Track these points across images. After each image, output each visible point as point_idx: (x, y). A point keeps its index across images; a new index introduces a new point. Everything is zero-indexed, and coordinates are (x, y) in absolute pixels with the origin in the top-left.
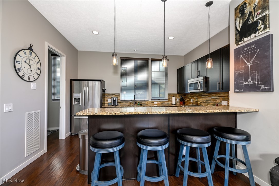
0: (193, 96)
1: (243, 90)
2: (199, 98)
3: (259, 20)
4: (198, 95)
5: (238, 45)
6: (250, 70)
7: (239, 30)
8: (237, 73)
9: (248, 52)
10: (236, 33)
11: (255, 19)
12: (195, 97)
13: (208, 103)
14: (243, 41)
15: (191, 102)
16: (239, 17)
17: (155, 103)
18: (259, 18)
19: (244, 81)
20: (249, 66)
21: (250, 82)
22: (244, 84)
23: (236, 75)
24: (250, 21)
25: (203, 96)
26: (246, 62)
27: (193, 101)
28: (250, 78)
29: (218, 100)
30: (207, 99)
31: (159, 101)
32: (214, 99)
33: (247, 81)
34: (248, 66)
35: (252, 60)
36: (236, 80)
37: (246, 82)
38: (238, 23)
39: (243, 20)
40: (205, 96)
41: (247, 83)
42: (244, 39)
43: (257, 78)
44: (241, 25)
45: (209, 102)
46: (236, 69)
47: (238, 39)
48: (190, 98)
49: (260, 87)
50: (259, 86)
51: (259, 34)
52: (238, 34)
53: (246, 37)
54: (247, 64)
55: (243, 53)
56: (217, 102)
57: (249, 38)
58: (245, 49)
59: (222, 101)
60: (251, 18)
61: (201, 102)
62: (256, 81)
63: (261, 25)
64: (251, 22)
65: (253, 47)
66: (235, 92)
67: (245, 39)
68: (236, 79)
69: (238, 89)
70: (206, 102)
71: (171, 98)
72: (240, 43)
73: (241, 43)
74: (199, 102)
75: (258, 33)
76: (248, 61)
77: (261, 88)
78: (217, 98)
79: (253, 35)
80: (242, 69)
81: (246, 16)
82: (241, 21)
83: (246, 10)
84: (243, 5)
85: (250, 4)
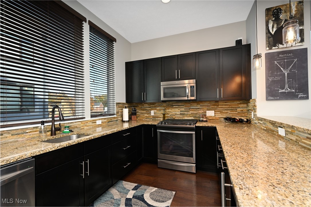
0: (154, 106)
1: (278, 98)
2: (168, 109)
4: (165, 104)
5: (271, 49)
6: (286, 78)
8: (270, 80)
9: (284, 59)
10: (269, 36)
12: (158, 108)
13: (184, 115)
14: (277, 46)
15: (151, 116)
16: (272, 20)
17: (99, 122)
19: (280, 89)
20: (286, 74)
21: (287, 89)
22: (280, 91)
23: (269, 82)
25: (174, 106)
26: (282, 69)
27: (155, 113)
28: (287, 86)
29: (200, 110)
30: (183, 109)
31: (105, 119)
32: (193, 110)
33: (284, 89)
34: (285, 74)
35: (289, 69)
36: (270, 86)
37: (282, 90)
38: (270, 26)
39: (277, 25)
40: (179, 106)
41: (284, 91)
42: (279, 45)
43: (295, 87)
44: (275, 30)
45: (186, 113)
46: (270, 75)
47: (272, 43)
48: (148, 110)
49: (298, 95)
51: (296, 45)
52: (271, 37)
53: (281, 44)
54: (284, 71)
55: (279, 60)
56: (200, 113)
58: (280, 56)
59: (207, 111)
61: (171, 114)
62: (293, 89)
65: (290, 56)
66: (267, 99)
67: (281, 46)
69: (272, 96)
70: (181, 114)
71: (120, 110)
72: (273, 48)
73: (275, 48)
74: (169, 114)
76: (284, 68)
77: (300, 96)
78: (199, 108)
80: (277, 75)
81: (281, 22)
82: (275, 26)
83: (281, 16)
84: (277, 9)
85: (285, 12)
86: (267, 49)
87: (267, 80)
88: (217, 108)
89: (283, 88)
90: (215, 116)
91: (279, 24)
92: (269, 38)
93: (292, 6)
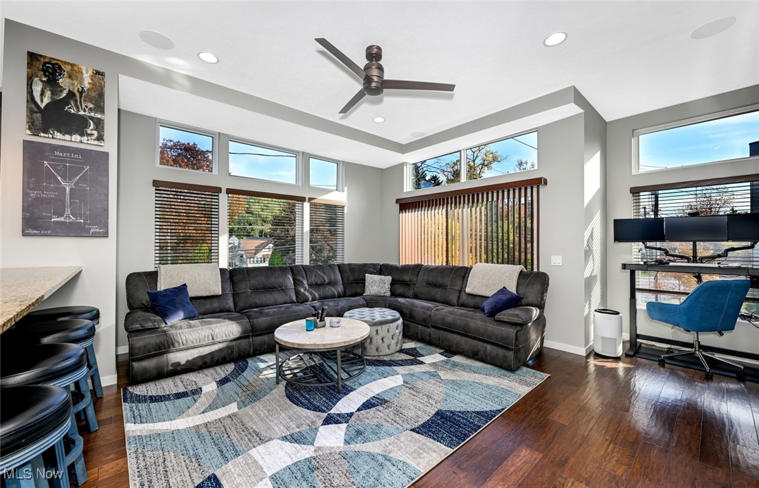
1: (49, 232)
3: (90, 119)
5: (35, 134)
6: (68, 197)
7: (42, 106)
8: (32, 195)
9: (66, 162)
11: (82, 113)
14: (52, 134)
18: (89, 114)
19: (54, 214)
20: (68, 189)
21: (69, 217)
22: (53, 220)
23: (29, 199)
24: (70, 108)
26: (59, 178)
28: (68, 211)
33: (63, 216)
34: (65, 189)
35: (74, 181)
36: (30, 208)
37: (58, 217)
38: (37, 89)
39: (52, 94)
41: (62, 219)
42: (54, 133)
43: (85, 214)
46: (32, 186)
49: (90, 229)
50: (87, 226)
51: (89, 142)
53: (60, 132)
54: (63, 183)
55: (53, 160)
57: (67, 137)
58: (57, 153)
60: (72, 103)
62: (81, 217)
63: (92, 130)
64: (73, 111)
65: (76, 158)
66: (25, 234)
67: (58, 135)
68: (29, 206)
69: (35, 229)
73: (46, 135)
75: (88, 140)
76: (64, 178)
77: (92, 231)
79: (76, 137)
80: (47, 189)
81: (61, 92)
82: (48, 94)
83: (61, 80)
84: (53, 65)
85: (70, 77)
86: (28, 132)
87: (26, 194)
89: (61, 215)
91: (57, 94)
93: (84, 72)
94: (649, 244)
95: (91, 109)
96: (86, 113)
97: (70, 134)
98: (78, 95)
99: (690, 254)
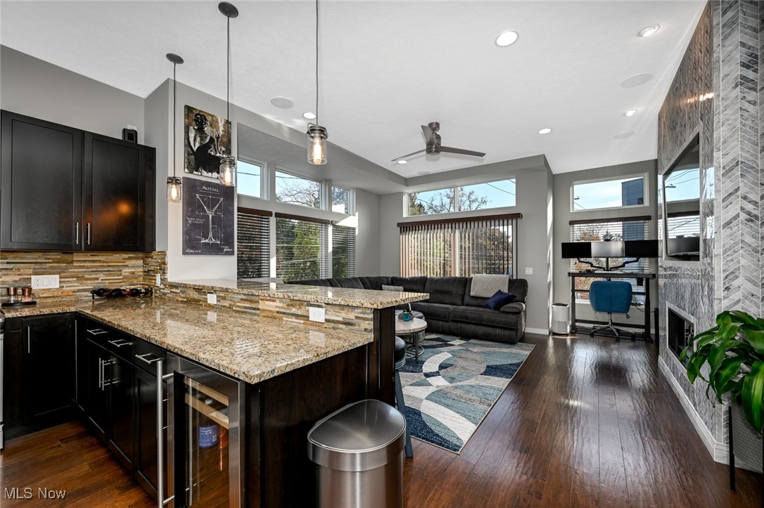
1: (200, 251)
6: (210, 222)
7: (195, 150)
8: (189, 221)
9: (209, 194)
11: (218, 155)
14: (201, 172)
16: (195, 129)
19: (203, 237)
20: (210, 216)
21: (211, 239)
22: (202, 241)
24: (211, 151)
26: (205, 208)
28: (211, 235)
33: (208, 238)
35: (214, 210)
36: (189, 232)
37: (205, 240)
38: (192, 135)
41: (207, 241)
43: (220, 237)
44: (197, 145)
46: (189, 214)
49: (224, 248)
50: (222, 247)
53: (205, 170)
54: (207, 212)
55: (202, 193)
57: (210, 174)
58: (204, 187)
59: (34, 277)
60: (212, 147)
62: (218, 239)
64: (213, 154)
65: (215, 192)
66: (185, 253)
67: (205, 173)
68: (188, 230)
69: (192, 248)
72: (195, 172)
73: (197, 173)
76: (208, 208)
77: (225, 250)
79: (215, 175)
80: (198, 216)
81: (206, 138)
82: (198, 139)
83: (206, 128)
84: (201, 116)
85: (211, 126)
86: (186, 170)
87: (185, 221)
88: (66, 268)
89: (206, 238)
90: (60, 287)
91: (203, 140)
92: (189, 154)
93: (219, 122)
94: (582, 259)
95: (223, 152)
96: (221, 155)
97: (211, 172)
98: (216, 140)
99: (605, 266)
